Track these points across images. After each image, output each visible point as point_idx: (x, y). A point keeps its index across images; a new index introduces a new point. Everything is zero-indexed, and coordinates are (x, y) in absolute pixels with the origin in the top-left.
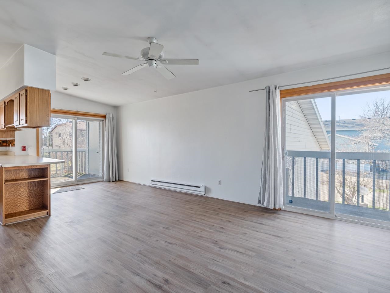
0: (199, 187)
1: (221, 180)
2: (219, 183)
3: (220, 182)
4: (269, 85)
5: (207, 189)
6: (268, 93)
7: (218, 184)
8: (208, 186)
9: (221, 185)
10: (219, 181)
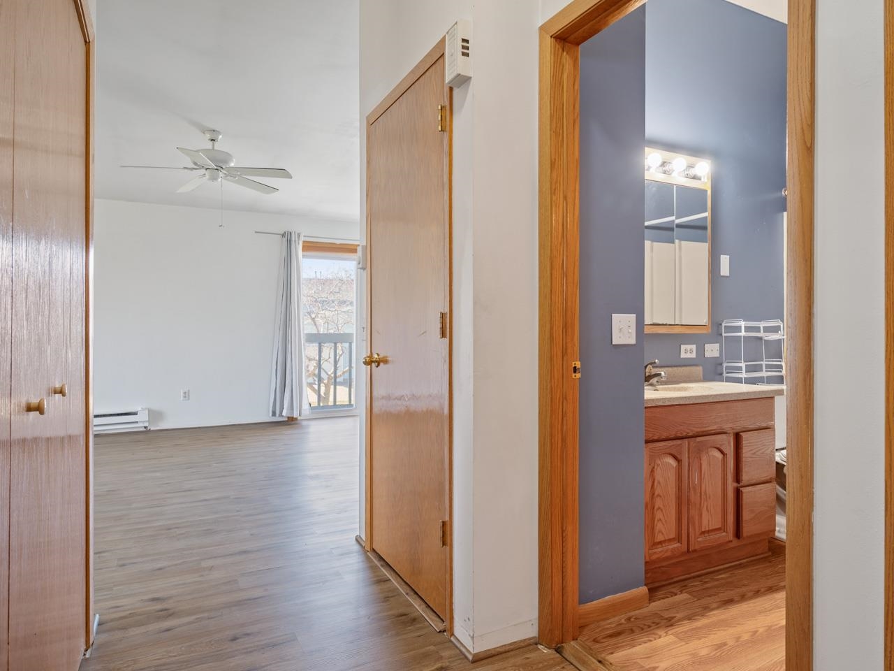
0: (135, 414)
1: (189, 391)
2: (185, 397)
3: (186, 395)
4: (290, 231)
5: (155, 415)
6: (289, 242)
7: (182, 398)
8: (155, 407)
9: (189, 399)
10: (185, 393)
